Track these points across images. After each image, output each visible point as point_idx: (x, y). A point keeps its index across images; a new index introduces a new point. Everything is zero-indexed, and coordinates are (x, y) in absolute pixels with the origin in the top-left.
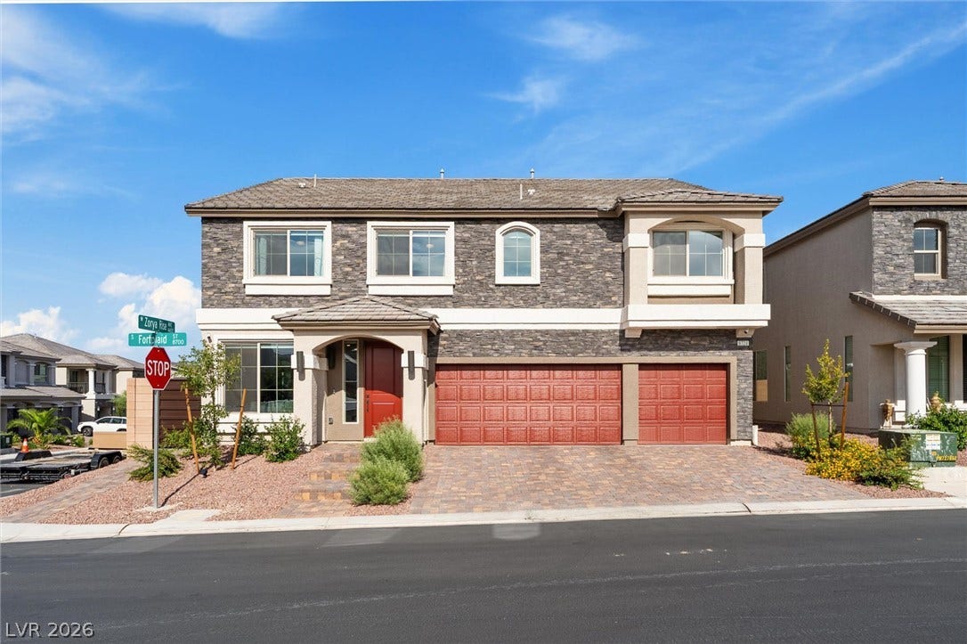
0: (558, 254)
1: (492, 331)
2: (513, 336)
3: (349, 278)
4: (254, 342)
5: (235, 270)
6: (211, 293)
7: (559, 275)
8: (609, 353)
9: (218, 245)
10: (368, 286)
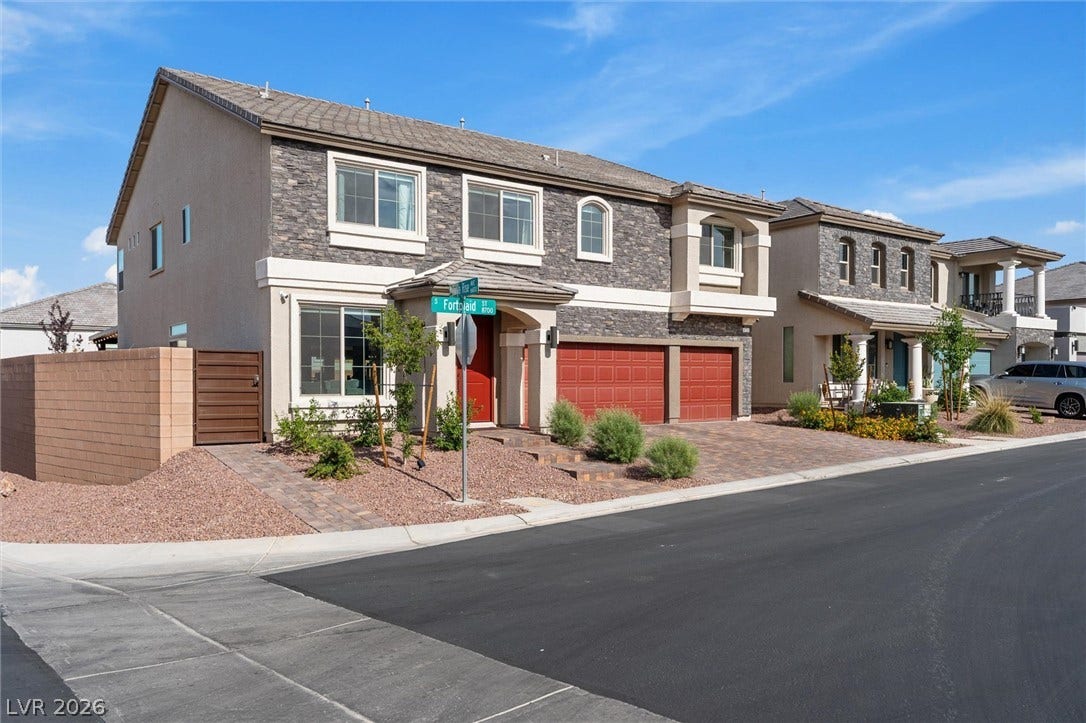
0: (624, 233)
1: (573, 308)
2: (593, 314)
3: (443, 237)
4: (337, 306)
5: (316, 212)
6: (286, 239)
8: (661, 335)
9: (294, 176)
10: (462, 248)
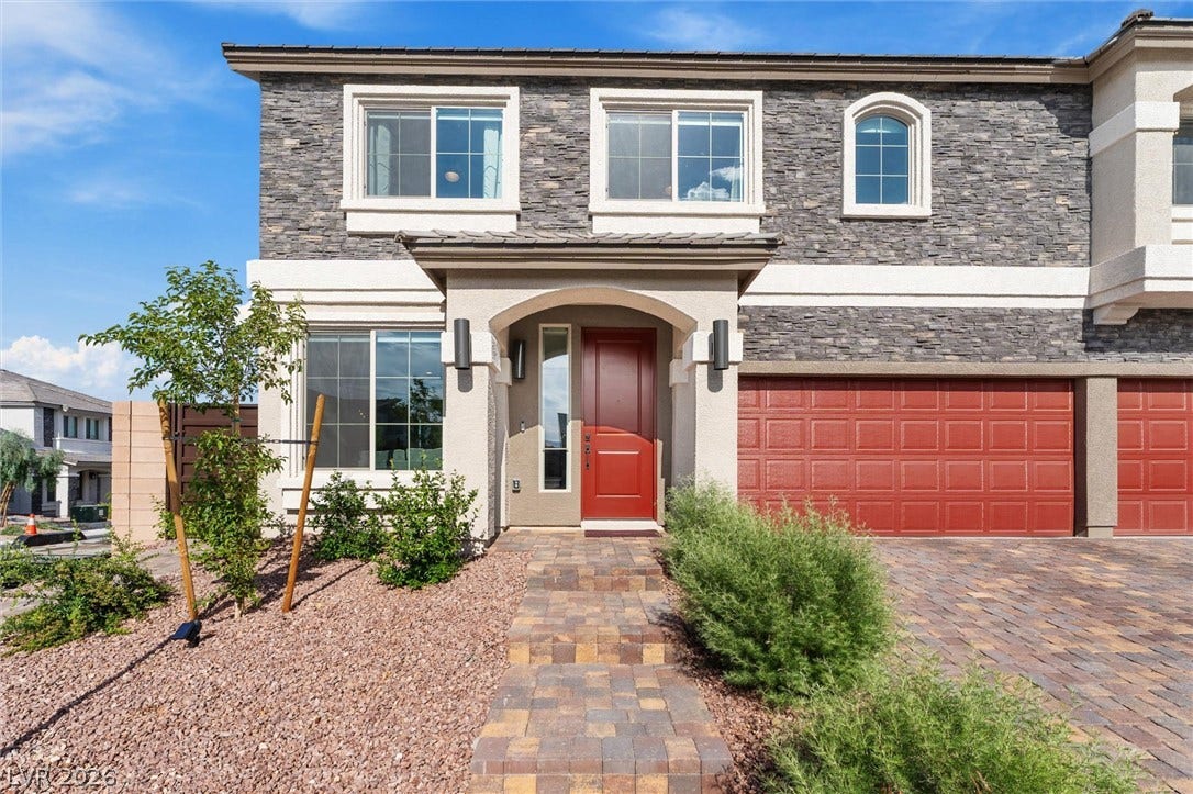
0: (963, 158)
1: (834, 310)
2: (877, 320)
3: (554, 203)
4: (363, 329)
5: (326, 183)
6: (279, 230)
7: (966, 200)
8: (1063, 355)
9: (293, 134)
10: (590, 218)
